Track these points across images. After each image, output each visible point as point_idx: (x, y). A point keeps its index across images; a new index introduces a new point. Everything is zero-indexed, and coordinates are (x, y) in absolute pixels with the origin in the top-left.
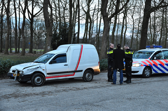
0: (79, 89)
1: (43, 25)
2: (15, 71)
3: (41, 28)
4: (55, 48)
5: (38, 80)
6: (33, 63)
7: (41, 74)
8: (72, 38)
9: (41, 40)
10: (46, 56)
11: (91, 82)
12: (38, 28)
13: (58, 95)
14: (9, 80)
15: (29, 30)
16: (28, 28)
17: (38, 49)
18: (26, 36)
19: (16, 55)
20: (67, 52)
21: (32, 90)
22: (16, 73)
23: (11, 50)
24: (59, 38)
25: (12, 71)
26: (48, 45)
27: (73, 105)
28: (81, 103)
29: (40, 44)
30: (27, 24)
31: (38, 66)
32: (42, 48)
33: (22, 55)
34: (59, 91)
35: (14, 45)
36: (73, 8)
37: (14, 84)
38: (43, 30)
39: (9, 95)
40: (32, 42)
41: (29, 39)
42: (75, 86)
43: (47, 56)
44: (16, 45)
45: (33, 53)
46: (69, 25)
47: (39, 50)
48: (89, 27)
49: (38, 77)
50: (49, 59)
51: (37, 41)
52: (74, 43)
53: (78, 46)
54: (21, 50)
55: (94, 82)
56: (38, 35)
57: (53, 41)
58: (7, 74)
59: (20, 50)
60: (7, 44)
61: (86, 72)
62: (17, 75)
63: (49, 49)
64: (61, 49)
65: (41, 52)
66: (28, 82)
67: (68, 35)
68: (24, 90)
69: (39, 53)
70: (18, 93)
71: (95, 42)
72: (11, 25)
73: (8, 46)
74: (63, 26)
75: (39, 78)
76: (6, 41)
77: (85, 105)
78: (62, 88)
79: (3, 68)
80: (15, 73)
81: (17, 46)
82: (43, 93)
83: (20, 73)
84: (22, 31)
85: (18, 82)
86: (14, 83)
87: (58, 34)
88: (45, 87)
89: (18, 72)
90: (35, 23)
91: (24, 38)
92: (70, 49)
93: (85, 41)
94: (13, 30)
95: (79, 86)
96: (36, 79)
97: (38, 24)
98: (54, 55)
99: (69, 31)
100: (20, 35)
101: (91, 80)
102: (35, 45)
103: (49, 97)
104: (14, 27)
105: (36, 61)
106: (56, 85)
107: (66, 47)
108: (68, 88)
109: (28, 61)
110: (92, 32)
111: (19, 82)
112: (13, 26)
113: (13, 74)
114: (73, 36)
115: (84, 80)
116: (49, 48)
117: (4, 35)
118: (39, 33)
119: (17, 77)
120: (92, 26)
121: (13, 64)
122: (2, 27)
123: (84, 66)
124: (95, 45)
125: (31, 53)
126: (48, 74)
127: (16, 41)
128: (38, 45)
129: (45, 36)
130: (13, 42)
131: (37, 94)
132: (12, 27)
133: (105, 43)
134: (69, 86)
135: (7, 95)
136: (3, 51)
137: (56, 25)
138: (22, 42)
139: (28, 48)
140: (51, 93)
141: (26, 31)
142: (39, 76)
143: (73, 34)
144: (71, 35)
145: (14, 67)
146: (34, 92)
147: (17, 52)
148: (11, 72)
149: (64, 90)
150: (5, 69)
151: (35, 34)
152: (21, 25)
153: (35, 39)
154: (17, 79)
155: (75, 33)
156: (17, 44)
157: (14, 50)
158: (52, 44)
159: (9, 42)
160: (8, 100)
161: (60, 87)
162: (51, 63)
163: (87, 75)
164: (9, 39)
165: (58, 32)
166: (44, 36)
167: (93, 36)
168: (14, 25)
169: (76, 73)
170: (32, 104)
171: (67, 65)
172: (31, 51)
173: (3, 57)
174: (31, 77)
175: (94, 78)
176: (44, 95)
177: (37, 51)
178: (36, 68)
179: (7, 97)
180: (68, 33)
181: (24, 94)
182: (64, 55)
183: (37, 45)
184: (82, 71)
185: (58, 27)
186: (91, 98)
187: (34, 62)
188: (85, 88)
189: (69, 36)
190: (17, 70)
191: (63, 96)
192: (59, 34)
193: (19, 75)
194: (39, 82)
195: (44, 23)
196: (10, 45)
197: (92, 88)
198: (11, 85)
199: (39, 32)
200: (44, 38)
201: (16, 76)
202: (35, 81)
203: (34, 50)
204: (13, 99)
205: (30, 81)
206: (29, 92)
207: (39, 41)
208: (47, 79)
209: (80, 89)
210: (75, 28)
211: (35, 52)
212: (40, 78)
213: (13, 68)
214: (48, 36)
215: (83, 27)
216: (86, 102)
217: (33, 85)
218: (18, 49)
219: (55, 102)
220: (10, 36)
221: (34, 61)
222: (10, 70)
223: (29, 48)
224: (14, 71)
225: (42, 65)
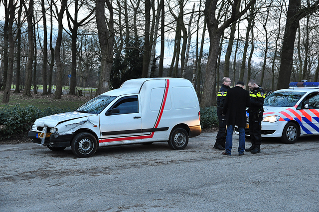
0: (161, 163)
1: (96, 42)
2: (43, 128)
3: (91, 48)
4: (116, 85)
5: (85, 145)
6: (75, 113)
7: (90, 134)
8: (151, 66)
9: (91, 70)
10: (99, 101)
11: (184, 150)
12: (87, 47)
13: (123, 174)
14: (32, 145)
15: (70, 50)
16: (67, 48)
17: (86, 87)
18: (64, 63)
19: (46, 98)
20: (139, 93)
21: (73, 164)
22: (45, 132)
23: (35, 89)
24: (125, 66)
25: (36, 128)
26: (103, 79)
27: (150, 193)
28: (165, 190)
29: (89, 79)
30: (66, 40)
31: (85, 119)
32: (93, 86)
33: (56, 98)
34: (123, 167)
35: (41, 78)
36: (151, 10)
37: (40, 152)
38: (96, 52)
39: (31, 172)
40: (74, 73)
41: (69, 68)
42: (154, 158)
43: (102, 99)
44: (45, 79)
45: (76, 95)
46: (143, 41)
47: (88, 89)
48: (181, 46)
49: (85, 140)
50: (106, 106)
51: (84, 72)
52: (153, 76)
53: (160, 82)
54: (54, 88)
55: (190, 150)
56: (85, 60)
57: (114, 72)
58: (28, 133)
59: (52, 89)
60: (28, 77)
61: (175, 131)
62: (46, 136)
63: (105, 87)
64: (129, 88)
65: (91, 92)
66: (67, 148)
67: (142, 61)
68: (59, 164)
69: (87, 94)
70: (48, 169)
71: (193, 75)
72: (35, 41)
73: (31, 81)
74: (132, 43)
75: (87, 141)
76: (27, 72)
77: (171, 193)
78: (129, 162)
79: (20, 121)
80: (42, 132)
81: (48, 81)
82: (95, 169)
83: (52, 131)
84: (56, 53)
85: (48, 149)
86: (40, 150)
87: (123, 59)
88: (98, 158)
89: (49, 129)
90: (80, 39)
91: (60, 66)
92: (145, 88)
93: (174, 72)
94: (39, 51)
95: (162, 158)
96: (81, 143)
97: (86, 40)
98: (114, 98)
99: (143, 53)
100: (53, 61)
101: (185, 147)
102: (81, 79)
103: (105, 177)
104: (42, 45)
105: (80, 109)
106: (119, 155)
107: (137, 83)
108: (141, 161)
109: (67, 110)
110: (188, 55)
111: (50, 148)
112: (40, 44)
113: (39, 134)
114: (152, 62)
115: (170, 145)
116: (106, 85)
117: (24, 60)
118: (87, 56)
119: (46, 139)
120: (187, 43)
121: (39, 114)
122: (19, 45)
123: (170, 120)
124: (193, 80)
125: (72, 94)
126: (103, 134)
127: (46, 71)
128: (86, 79)
129: (98, 62)
130: (40, 74)
131: (83, 172)
132: (37, 45)
133: (211, 76)
134: (143, 158)
135: (27, 172)
136: (21, 90)
137: (120, 42)
138: (55, 73)
139: (66, 85)
140: (110, 169)
141: (64, 53)
142: (87, 138)
143: (152, 59)
144: (148, 61)
145: (41, 120)
146: (78, 168)
147: (47, 92)
148: (35, 129)
149: (134, 165)
150: (25, 124)
151: (81, 58)
152: (54, 42)
153: (80, 68)
154: (45, 142)
155: (156, 57)
156: (48, 78)
157: (41, 89)
158: (111, 77)
159: (33, 73)
160: (30, 182)
161: (126, 159)
162: (109, 113)
163: (177, 136)
164: (32, 68)
165: (124, 56)
166: (98, 63)
167: (189, 63)
168: (42, 42)
169: (156, 133)
170: (74, 191)
171: (139, 117)
172: (72, 92)
173: (21, 102)
174: (73, 139)
175: (189, 143)
176: (95, 173)
177: (83, 92)
178: (81, 123)
179: (27, 176)
180: (142, 58)
181: (58, 171)
182: (134, 99)
183: (84, 80)
184: (167, 129)
185: (124, 46)
186: (183, 180)
187: (78, 112)
188: (172, 162)
189: (144, 63)
190: (46, 125)
191: (131, 176)
192: (125, 58)
193: (49, 136)
194: (86, 149)
195: (98, 38)
196: (35, 79)
197: (187, 161)
198: (34, 155)
199: (89, 55)
200: (96, 68)
201: (44, 137)
202: (80, 146)
203: (78, 89)
204: (37, 180)
205: (70, 147)
206: (68, 168)
207: (87, 72)
208: (101, 144)
209: (163, 164)
210: (156, 48)
211: (80, 92)
212: (89, 142)
213: (39, 122)
214: (105, 63)
215: (170, 47)
216: (173, 187)
217: (76, 154)
218: (48, 86)
219: (115, 187)
220: (34, 61)
221: (78, 110)
222: (33, 126)
223: (69, 85)
224: (40, 128)
225: (93, 117)
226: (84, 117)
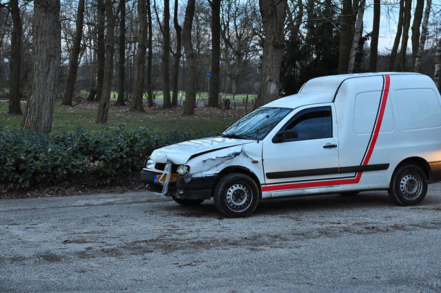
0: (373, 229)
1: (254, 13)
2: (164, 165)
3: (246, 23)
4: (291, 88)
5: (238, 195)
6: (220, 139)
7: (245, 176)
8: (354, 53)
9: (246, 62)
10: (262, 116)
11: (420, 207)
12: (238, 22)
13: (306, 248)
14: (146, 195)
15: (209, 29)
16: (203, 24)
17: (237, 93)
18: (199, 51)
19: (168, 115)
20: (333, 101)
21: (219, 228)
22: (168, 173)
23: (151, 97)
24: (305, 54)
25: (153, 166)
26: (268, 78)
27: (356, 284)
28: (383, 279)
29: (243, 77)
30: (202, 10)
31: (238, 150)
32: (250, 91)
33: (185, 114)
34: (305, 235)
35: (159, 80)
37: (160, 208)
38: (254, 29)
39: (146, 241)
40: (216, 68)
41: (207, 61)
42: (362, 220)
43: (265, 114)
44: (167, 80)
45: (220, 108)
46: (340, 6)
47: (239, 98)
48: (412, 12)
49: (238, 187)
50: (273, 126)
51: (233, 66)
52: (359, 69)
53: (374, 80)
54: (181, 96)
55: (430, 206)
56: (235, 46)
57: (287, 64)
58: (139, 174)
59: (179, 98)
60: (138, 78)
61: (402, 172)
62: (171, 178)
63: (272, 92)
64: (314, 93)
65: (246, 102)
66: (206, 201)
67: (338, 44)
68: (192, 228)
69: (239, 105)
70: (174, 236)
71: (436, 66)
72: (150, 14)
73: (142, 85)
74: (319, 12)
75: (241, 188)
76: (136, 68)
77: (397, 285)
78: (317, 226)
79: (126, 154)
80: (164, 172)
81: (171, 85)
82: (255, 238)
83: (181, 171)
84: (184, 33)
85: (174, 203)
86: (161, 204)
87: (303, 42)
88: (260, 218)
89: (175, 167)
90: (226, 7)
91: (192, 56)
92: (345, 92)
93: (397, 62)
94: (156, 32)
95: (377, 220)
96: (231, 192)
97: (237, 9)
98: (288, 111)
99: (341, 29)
100: (179, 49)
101: (420, 201)
102: (228, 79)
103: (273, 252)
104: (161, 20)
105: (229, 132)
106: (297, 213)
107: (330, 84)
108: (339, 226)
109: (205, 134)
110: (425, 30)
111: (177, 200)
112: (158, 18)
113: (158, 176)
114: (356, 45)
115: (392, 197)
116: (273, 88)
117: (130, 48)
118: (239, 37)
119: (171, 184)
120: (425, 6)
121: (157, 141)
122: (123, 21)
123: (392, 151)
124: (436, 76)
125: (214, 107)
126: (270, 176)
127: (167, 66)
128: (236, 78)
129: (258, 47)
130: (158, 71)
131: (235, 244)
132: (153, 22)
134: (342, 219)
135: (140, 242)
136: (126, 100)
137: (298, 9)
138: (184, 70)
139: (203, 91)
140: (281, 238)
141: (198, 33)
142: (240, 184)
143: (356, 38)
144: (350, 43)
145: (161, 152)
146: (225, 235)
147: (170, 104)
148: (151, 167)
149: (325, 233)
150: (135, 158)
151: (227, 42)
152: (181, 15)
153: (227, 60)
154: (169, 190)
155: (364, 35)
157: (160, 98)
158: (282, 74)
159: (146, 70)
160: (144, 259)
161: (311, 221)
162: (278, 139)
163: (404, 181)
164: (144, 62)
166: (257, 51)
168: (161, 16)
169: (365, 175)
170: (220, 275)
172: (213, 102)
173: (128, 121)
174: (216, 184)
175: (429, 193)
176: (256, 245)
177: (232, 101)
178: (230, 157)
179: (140, 248)
180: (338, 37)
181: (193, 240)
182: (323, 114)
183: (234, 82)
184: (385, 167)
185: (305, 17)
186: (418, 262)
187: (225, 136)
188: (396, 227)
189: (342, 47)
190: (169, 161)
191: (321, 252)
192: (307, 40)
193: (175, 179)
194: (239, 202)
195: (257, 5)
196: (149, 80)
197: (424, 225)
198: (152, 212)
199: (241, 35)
200: (255, 58)
201: (167, 181)
202: (228, 198)
203: (223, 96)
204: (157, 256)
205: (212, 199)
206: (209, 236)
207: (238, 67)
208: (265, 194)
209: (379, 230)
210: (364, 19)
211: (227, 102)
212: (244, 190)
213: (158, 155)
214: (270, 48)
215: (391, 15)
217: (222, 211)
218: (171, 93)
219: (292, 270)
220: (147, 50)
221: (224, 133)
222: (149, 161)
223: (207, 91)
224: (160, 166)
225: (250, 145)
226: (234, 145)
